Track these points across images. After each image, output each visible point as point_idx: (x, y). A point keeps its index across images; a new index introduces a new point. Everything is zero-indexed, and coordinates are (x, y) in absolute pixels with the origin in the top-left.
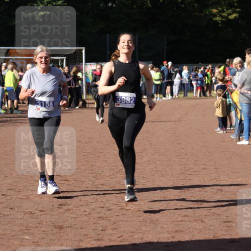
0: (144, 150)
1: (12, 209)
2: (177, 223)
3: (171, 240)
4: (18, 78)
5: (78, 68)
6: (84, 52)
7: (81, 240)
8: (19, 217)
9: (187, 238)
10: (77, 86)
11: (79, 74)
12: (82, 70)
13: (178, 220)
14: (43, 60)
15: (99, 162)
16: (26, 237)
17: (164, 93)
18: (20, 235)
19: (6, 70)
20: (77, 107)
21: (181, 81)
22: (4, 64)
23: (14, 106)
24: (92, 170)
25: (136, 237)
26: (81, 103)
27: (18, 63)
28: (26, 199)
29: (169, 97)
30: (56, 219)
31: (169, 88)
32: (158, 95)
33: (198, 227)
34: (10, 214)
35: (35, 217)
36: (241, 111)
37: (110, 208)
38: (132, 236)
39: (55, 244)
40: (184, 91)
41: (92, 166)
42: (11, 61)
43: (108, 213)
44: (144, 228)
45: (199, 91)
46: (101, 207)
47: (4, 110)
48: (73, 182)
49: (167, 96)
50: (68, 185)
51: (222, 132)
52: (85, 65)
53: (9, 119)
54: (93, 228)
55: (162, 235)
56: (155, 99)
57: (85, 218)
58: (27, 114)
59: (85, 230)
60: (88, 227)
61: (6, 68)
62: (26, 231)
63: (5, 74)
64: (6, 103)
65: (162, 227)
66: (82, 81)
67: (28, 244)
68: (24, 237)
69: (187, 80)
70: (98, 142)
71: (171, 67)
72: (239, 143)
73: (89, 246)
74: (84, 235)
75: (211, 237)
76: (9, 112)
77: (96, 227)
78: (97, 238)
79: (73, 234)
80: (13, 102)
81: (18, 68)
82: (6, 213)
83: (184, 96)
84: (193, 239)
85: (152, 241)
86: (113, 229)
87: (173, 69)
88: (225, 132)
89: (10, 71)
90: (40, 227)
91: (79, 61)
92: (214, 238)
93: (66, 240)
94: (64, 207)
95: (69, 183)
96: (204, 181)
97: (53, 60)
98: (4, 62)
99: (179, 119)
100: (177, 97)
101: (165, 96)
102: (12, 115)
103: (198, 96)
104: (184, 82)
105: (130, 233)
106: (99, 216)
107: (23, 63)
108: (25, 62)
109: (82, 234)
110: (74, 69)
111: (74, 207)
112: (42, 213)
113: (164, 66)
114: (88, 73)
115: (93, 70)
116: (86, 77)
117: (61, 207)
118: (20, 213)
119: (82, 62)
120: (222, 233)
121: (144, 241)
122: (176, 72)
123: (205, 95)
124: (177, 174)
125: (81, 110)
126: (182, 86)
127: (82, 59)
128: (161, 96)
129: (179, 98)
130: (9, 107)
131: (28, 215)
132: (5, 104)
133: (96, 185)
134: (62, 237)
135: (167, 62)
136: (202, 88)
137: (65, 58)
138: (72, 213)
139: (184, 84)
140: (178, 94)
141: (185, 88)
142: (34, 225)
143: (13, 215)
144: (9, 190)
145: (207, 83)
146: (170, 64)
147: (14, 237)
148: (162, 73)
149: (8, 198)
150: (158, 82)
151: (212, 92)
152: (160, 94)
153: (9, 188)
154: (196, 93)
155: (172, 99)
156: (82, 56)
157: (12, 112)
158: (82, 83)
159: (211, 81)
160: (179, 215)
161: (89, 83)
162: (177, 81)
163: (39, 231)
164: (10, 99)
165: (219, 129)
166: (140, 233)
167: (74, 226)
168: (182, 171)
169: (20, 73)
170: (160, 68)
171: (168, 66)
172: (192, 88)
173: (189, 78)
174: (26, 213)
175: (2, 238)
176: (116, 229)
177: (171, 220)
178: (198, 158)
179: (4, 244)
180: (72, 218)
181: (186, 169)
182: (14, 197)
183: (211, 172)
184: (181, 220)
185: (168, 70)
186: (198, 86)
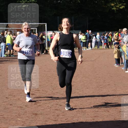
0: (78, 75)
1: (11, 105)
2: (95, 112)
3: (92, 121)
4: (13, 39)
5: (43, 34)
6: (46, 25)
7: (46, 121)
8: (15, 109)
9: (100, 120)
10: (43, 43)
11: (44, 37)
12: (45, 35)
13: (96, 111)
14: (26, 30)
15: (55, 81)
16: (19, 119)
19: (7, 35)
20: (43, 54)
21: (96, 40)
22: (6, 32)
23: (11, 53)
24: (51, 85)
25: (75, 119)
26: (45, 51)
27: (13, 31)
28: (18, 100)
29: (90, 48)
30: (34, 110)
31: (90, 44)
32: (84, 47)
33: (106, 114)
34: (10, 108)
35: (23, 109)
36: (127, 55)
37: (61, 105)
38: (72, 119)
39: (33, 123)
41: (52, 83)
42: (9, 30)
43: (60, 107)
44: (78, 115)
45: (105, 45)
46: (56, 104)
47: (6, 55)
48: (42, 91)
49: (89, 48)
50: (39, 93)
51: (117, 66)
52: (47, 32)
53: (8, 59)
54: (53, 115)
55: (87, 119)
57: (49, 110)
58: (17, 57)
59: (48, 116)
60: (50, 114)
61: (7, 33)
62: (19, 116)
63: (6, 36)
64: (7, 51)
65: (87, 114)
66: (45, 40)
67: (20, 122)
68: (17, 119)
69: (99, 40)
70: (54, 71)
71: (91, 33)
72: (126, 72)
73: (51, 124)
74: (48, 118)
75: (113, 120)
76: (9, 56)
77: (54, 114)
78: (55, 120)
79: (42, 118)
80: (10, 51)
81: (12, 34)
82: (8, 107)
83: (98, 48)
84: (104, 121)
85: (83, 121)
86: (63, 115)
87: (92, 34)
88: (119, 66)
89: (9, 35)
90: (25, 114)
91: (44, 30)
92: (115, 120)
93: (39, 120)
94: (37, 104)
95: (40, 92)
96: (109, 91)
98: (6, 31)
99: (95, 59)
100: (94, 48)
102: (10, 58)
103: (105, 48)
104: (97, 41)
105: (71, 117)
106: (55, 109)
107: (15, 31)
108: (16, 31)
110: (41, 34)
111: (43, 104)
112: (26, 107)
113: (87, 32)
114: (48, 36)
115: (51, 35)
116: (48, 38)
117: (36, 104)
118: (15, 107)
119: (45, 31)
120: (118, 117)
121: (79, 121)
122: (93, 36)
123: (108, 47)
124: (95, 87)
125: (45, 55)
126: (97, 43)
127: (45, 29)
128: (86, 48)
129: (95, 49)
130: (9, 53)
132: (6, 52)
133: (53, 93)
134: (37, 119)
135: (89, 31)
137: (36, 28)
138: (42, 107)
139: (97, 42)
140: (95, 47)
141: (98, 44)
142: (23, 113)
143: (12, 108)
145: (109, 41)
146: (90, 31)
147: (12, 119)
148: (86, 36)
149: (9, 99)
150: (84, 41)
151: (112, 46)
152: (85, 47)
153: (9, 94)
154: (104, 46)
155: (92, 49)
156: (45, 28)
157: (10, 56)
158: (45, 41)
159: (112, 40)
161: (49, 41)
162: (94, 40)
163: (25, 116)
164: (9, 50)
165: (116, 65)
166: (77, 117)
167: (43, 114)
168: (97, 86)
169: (14, 36)
170: (85, 34)
171: (89, 33)
172: (101, 44)
173: (100, 39)
174: (19, 107)
175: (6, 120)
176: (64, 115)
177: (92, 111)
178: (105, 80)
179: (8, 123)
180: (41, 109)
181: (99, 85)
182: (12, 99)
183: (112, 86)
184: (97, 111)
185: (89, 35)
186: (105, 43)
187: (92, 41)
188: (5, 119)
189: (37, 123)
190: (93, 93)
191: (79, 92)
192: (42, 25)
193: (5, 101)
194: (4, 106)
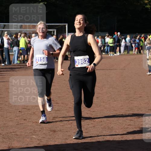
0: (104, 85)
1: (25, 120)
2: (125, 129)
3: (121, 139)
4: (28, 42)
5: (63, 36)
6: (67, 26)
7: (67, 139)
8: (29, 125)
9: (130, 138)
13: (125, 127)
16: (34, 137)
17: (115, 51)
18: (30, 135)
21: (126, 44)
22: (19, 34)
23: (25, 59)
28: (34, 114)
29: (118, 54)
30: (52, 126)
31: (118, 48)
32: (112, 52)
34: (24, 123)
35: (39, 125)
39: (51, 141)
40: (127, 50)
45: (136, 50)
47: (19, 61)
48: (61, 104)
49: (117, 53)
50: (58, 106)
52: (68, 34)
53: (22, 66)
56: (110, 55)
57: (69, 126)
59: (69, 132)
60: (71, 131)
61: (20, 36)
63: (20, 39)
64: (21, 57)
65: (115, 132)
67: (35, 141)
68: (33, 136)
69: (129, 44)
71: (119, 35)
73: (72, 142)
76: (22, 63)
79: (62, 135)
81: (27, 36)
82: (22, 123)
83: (128, 53)
84: (134, 139)
87: (121, 37)
89: (23, 38)
90: (42, 130)
91: (64, 32)
93: (58, 138)
94: (56, 119)
95: (59, 105)
96: (141, 104)
97: (48, 31)
99: (124, 67)
100: (123, 53)
101: (116, 53)
102: (24, 64)
103: (136, 53)
109: (67, 135)
110: (61, 37)
113: (115, 35)
117: (54, 119)
118: (30, 122)
119: (66, 32)
121: (105, 140)
123: (140, 52)
124: (124, 100)
125: (65, 61)
126: (126, 47)
127: (66, 31)
130: (22, 59)
131: (34, 124)
132: (19, 57)
134: (55, 137)
135: (117, 33)
136: (138, 48)
137: (55, 30)
138: (61, 123)
139: (127, 46)
140: (124, 52)
141: (128, 48)
142: (39, 130)
143: (26, 123)
144: (23, 108)
145: (141, 45)
146: (119, 33)
147: (26, 137)
148: (114, 39)
149: (23, 113)
154: (135, 51)
156: (66, 29)
157: (24, 63)
159: (144, 44)
160: (126, 124)
162: (123, 44)
163: (41, 133)
164: (23, 55)
167: (62, 131)
168: (127, 98)
172: (132, 48)
174: (34, 122)
175: (20, 137)
176: (87, 132)
177: (121, 128)
178: (136, 91)
179: (21, 141)
180: (61, 125)
181: (129, 97)
182: (26, 113)
183: (144, 99)
184: (127, 127)
185: (118, 38)
186: (136, 47)
187: (121, 44)
188: (18, 137)
189: (55, 141)
190: (121, 107)
191: (105, 105)
192: (62, 26)
193: (18, 115)
194: (17, 121)
